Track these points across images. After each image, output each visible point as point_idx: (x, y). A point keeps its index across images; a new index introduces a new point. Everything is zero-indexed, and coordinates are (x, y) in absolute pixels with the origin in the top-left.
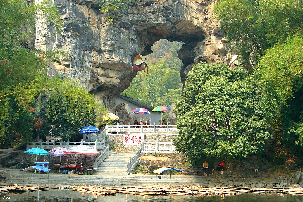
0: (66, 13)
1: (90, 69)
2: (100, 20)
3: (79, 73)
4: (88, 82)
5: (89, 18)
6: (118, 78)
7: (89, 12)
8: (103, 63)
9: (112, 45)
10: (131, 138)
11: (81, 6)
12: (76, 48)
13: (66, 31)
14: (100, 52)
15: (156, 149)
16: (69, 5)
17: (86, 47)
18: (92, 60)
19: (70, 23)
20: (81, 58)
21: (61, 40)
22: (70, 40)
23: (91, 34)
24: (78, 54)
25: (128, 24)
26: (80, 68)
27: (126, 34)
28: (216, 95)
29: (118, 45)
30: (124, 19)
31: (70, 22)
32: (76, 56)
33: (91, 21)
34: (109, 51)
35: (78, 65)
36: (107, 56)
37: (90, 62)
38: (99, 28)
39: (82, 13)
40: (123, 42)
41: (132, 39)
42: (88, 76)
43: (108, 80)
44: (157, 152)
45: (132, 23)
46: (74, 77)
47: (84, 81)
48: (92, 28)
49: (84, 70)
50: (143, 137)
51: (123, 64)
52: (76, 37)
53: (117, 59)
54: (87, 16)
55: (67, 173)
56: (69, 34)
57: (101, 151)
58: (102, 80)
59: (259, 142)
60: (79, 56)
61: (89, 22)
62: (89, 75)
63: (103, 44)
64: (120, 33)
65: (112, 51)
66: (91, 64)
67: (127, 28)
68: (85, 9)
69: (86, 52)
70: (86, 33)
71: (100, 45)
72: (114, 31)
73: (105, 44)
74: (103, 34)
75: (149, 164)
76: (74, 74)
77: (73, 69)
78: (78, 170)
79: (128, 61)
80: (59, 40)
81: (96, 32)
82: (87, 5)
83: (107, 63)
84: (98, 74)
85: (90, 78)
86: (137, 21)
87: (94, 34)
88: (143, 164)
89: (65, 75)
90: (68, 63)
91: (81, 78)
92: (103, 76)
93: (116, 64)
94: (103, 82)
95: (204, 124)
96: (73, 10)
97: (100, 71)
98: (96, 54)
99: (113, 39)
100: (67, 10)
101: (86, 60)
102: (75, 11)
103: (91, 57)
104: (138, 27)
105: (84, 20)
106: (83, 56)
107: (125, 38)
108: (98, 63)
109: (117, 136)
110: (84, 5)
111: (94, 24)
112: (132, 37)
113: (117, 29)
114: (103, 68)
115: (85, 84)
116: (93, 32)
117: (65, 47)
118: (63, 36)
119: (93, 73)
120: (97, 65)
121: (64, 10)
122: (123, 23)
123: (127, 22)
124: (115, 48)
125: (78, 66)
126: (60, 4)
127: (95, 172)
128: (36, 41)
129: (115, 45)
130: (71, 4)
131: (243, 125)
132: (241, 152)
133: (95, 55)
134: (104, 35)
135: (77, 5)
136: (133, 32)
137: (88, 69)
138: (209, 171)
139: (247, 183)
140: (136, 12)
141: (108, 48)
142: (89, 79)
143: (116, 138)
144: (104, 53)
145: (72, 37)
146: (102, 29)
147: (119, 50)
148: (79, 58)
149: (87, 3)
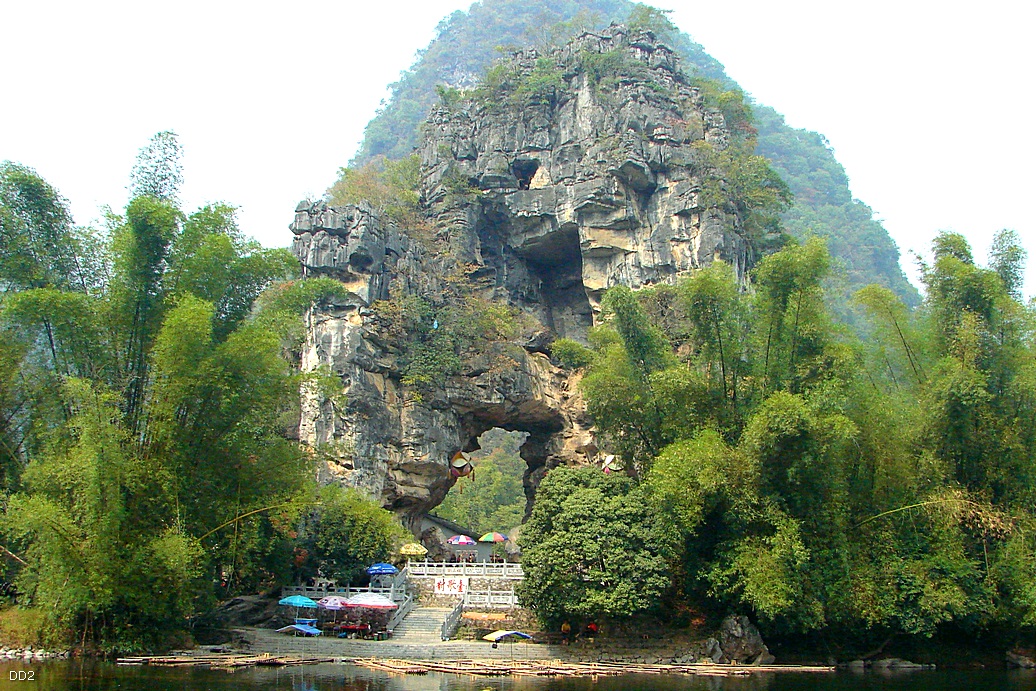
0: (349, 384)
1: (383, 472)
2: (401, 396)
3: (367, 479)
4: (380, 492)
5: (385, 393)
6: (426, 487)
7: (385, 384)
8: (405, 464)
9: (419, 436)
10: (447, 583)
11: (373, 374)
12: (363, 438)
13: (349, 412)
14: (399, 446)
15: (487, 601)
16: (355, 373)
17: (378, 438)
18: (388, 459)
19: (355, 401)
20: (371, 454)
21: (341, 426)
22: (354, 426)
23: (387, 418)
24: (365, 448)
25: (444, 404)
26: (368, 471)
27: (441, 419)
28: (585, 518)
29: (428, 435)
30: (439, 395)
31: (355, 398)
32: (363, 451)
33: (387, 396)
34: (413, 444)
35: (365, 465)
36: (411, 453)
37: (384, 461)
38: (399, 408)
39: (374, 385)
40: (437, 431)
41: (451, 426)
42: (380, 483)
43: (412, 490)
44: (489, 606)
45: (452, 402)
46: (359, 484)
47: (374, 491)
48: (389, 409)
49: (374, 474)
50: (465, 582)
51: (435, 464)
52: (363, 423)
53: (426, 458)
54: (382, 391)
55: (346, 637)
56: (354, 417)
57: (400, 603)
58: (402, 490)
59: (651, 593)
60: (368, 451)
61: (384, 398)
62: (382, 482)
63: (404, 434)
64: (432, 417)
65: (418, 445)
66: (386, 464)
67: (443, 410)
68: (378, 380)
69: (378, 446)
70: (380, 416)
71: (400, 435)
72: (423, 414)
73: (408, 435)
74: (405, 419)
75: (475, 624)
76: (359, 480)
77: (358, 472)
78: (362, 633)
79: (442, 462)
80: (336, 426)
81: (395, 415)
82: (382, 374)
83: (411, 463)
84: (395, 480)
85: (384, 486)
86: (460, 398)
87: (392, 418)
88: (466, 625)
89: (345, 481)
90: (349, 462)
91: (369, 487)
92: (403, 483)
93: (425, 465)
94: (403, 493)
95: (566, 563)
96: (361, 380)
97: (399, 476)
98: (394, 448)
99: (420, 427)
100: (352, 381)
101: (379, 457)
102: (364, 382)
103: (386, 453)
104: (460, 409)
105: (377, 397)
106: (374, 452)
107: (440, 425)
108: (396, 463)
109: (424, 579)
110: (378, 373)
111: (392, 402)
112: (450, 423)
113: (427, 411)
114: (403, 471)
115: (375, 496)
116: (390, 415)
117: (346, 437)
118: (344, 421)
119: (389, 478)
120: (395, 466)
121: (346, 380)
122: (437, 401)
123: (443, 400)
124: (424, 441)
125: (366, 468)
126: (340, 372)
127: (390, 636)
128: (301, 427)
129: (423, 435)
130: (358, 371)
131: (627, 564)
132: (624, 607)
133: (392, 451)
134: (408, 419)
135: (367, 373)
136: (452, 416)
137: (381, 472)
138: (570, 637)
139: (631, 656)
140: (458, 385)
141: (412, 441)
142: (381, 488)
143: (424, 583)
144: (406, 448)
145: (357, 421)
146: (404, 411)
147: (429, 444)
148: (367, 454)
149: (382, 370)
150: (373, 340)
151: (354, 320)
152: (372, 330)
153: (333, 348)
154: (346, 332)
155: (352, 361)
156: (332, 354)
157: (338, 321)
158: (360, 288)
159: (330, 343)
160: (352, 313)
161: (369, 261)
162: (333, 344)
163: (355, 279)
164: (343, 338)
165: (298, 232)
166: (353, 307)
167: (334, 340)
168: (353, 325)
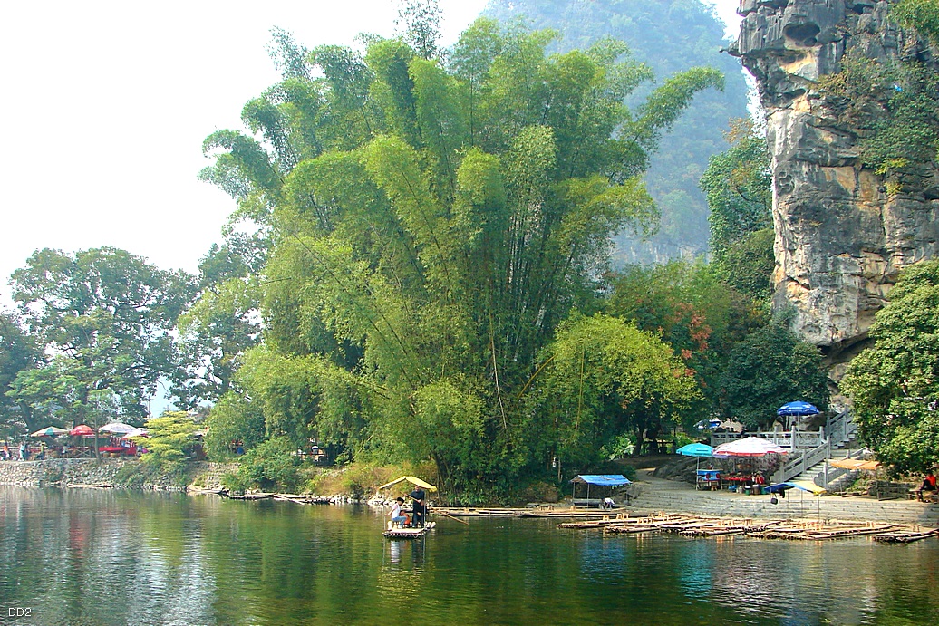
1: (854, 288)
2: (884, 191)
3: (829, 299)
4: (854, 315)
5: (856, 190)
7: (856, 178)
8: (890, 275)
9: (905, 237)
11: (835, 169)
12: (814, 251)
13: (793, 221)
14: (883, 253)
16: (801, 172)
17: (840, 247)
18: (859, 271)
19: (798, 206)
20: (830, 268)
21: (792, 239)
22: (801, 237)
23: (855, 221)
24: (820, 261)
26: (829, 290)
29: (920, 234)
31: (798, 203)
32: (817, 266)
33: (860, 194)
34: (901, 249)
35: (824, 283)
36: (897, 261)
37: (853, 275)
38: (880, 206)
39: (833, 183)
42: (852, 303)
46: (816, 306)
47: (842, 313)
48: (862, 208)
49: (839, 292)
52: (811, 231)
54: (849, 187)
56: (799, 226)
60: (824, 265)
61: (855, 196)
62: (855, 301)
63: (887, 237)
64: (929, 211)
65: (910, 249)
66: (858, 279)
68: (846, 174)
69: (840, 257)
70: (840, 219)
71: (880, 239)
72: (908, 207)
73: (892, 238)
74: (888, 217)
76: (817, 302)
77: (815, 292)
80: (789, 239)
81: (870, 215)
82: (853, 165)
84: (882, 297)
85: (859, 306)
87: (866, 219)
88: (866, 476)
89: (799, 305)
90: (806, 281)
91: (834, 309)
96: (810, 179)
97: (887, 291)
98: (874, 257)
99: (905, 225)
100: (796, 183)
101: (842, 272)
102: (816, 181)
103: (854, 265)
105: (840, 194)
106: (833, 264)
108: (878, 275)
110: (845, 165)
111: (867, 199)
113: (915, 203)
114: (893, 284)
115: (845, 319)
116: (860, 216)
117: (798, 251)
118: (792, 232)
119: (868, 295)
120: (877, 279)
121: (787, 183)
124: (916, 242)
125: (826, 286)
126: (782, 174)
129: (913, 236)
130: (805, 169)
133: (867, 261)
134: (890, 218)
135: (823, 169)
137: (849, 288)
141: (898, 244)
142: (854, 308)
144: (892, 255)
145: (803, 231)
146: (886, 208)
147: (925, 246)
148: (824, 269)
149: (849, 162)
150: (826, 125)
151: (801, 106)
152: (823, 114)
153: (777, 147)
154: (790, 123)
155: (794, 159)
156: (776, 153)
157: (784, 112)
158: (806, 66)
159: (774, 140)
160: (799, 100)
161: (817, 30)
162: (777, 142)
163: (802, 56)
164: (786, 132)
165: (745, 13)
166: (802, 92)
167: (778, 136)
168: (797, 113)
